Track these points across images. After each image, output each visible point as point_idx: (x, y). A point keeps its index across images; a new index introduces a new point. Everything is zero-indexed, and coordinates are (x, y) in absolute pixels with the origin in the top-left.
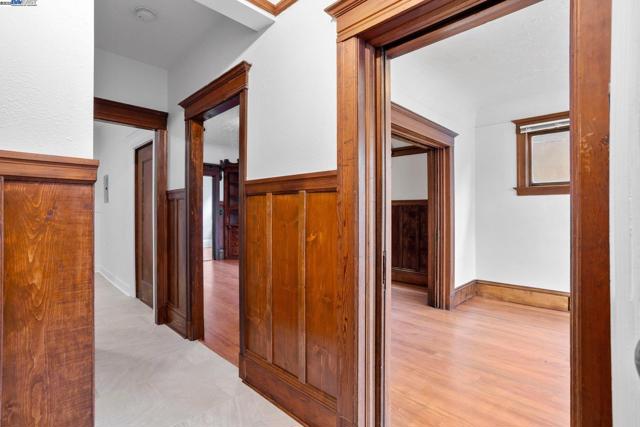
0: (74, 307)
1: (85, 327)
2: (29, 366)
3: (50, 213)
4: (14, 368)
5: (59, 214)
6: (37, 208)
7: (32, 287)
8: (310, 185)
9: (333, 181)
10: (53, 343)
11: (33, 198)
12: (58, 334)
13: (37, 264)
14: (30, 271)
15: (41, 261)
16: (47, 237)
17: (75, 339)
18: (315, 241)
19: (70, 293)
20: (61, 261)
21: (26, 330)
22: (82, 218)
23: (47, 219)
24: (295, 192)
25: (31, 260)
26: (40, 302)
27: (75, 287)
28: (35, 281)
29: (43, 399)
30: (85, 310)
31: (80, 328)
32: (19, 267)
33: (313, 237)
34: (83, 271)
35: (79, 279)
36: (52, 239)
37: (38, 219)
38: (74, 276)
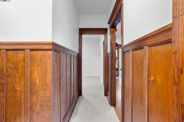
0: (46, 92)
1: (49, 100)
2: (36, 108)
3: (40, 60)
4: (33, 107)
5: (43, 61)
6: (38, 59)
7: (36, 83)
8: (150, 42)
9: (168, 34)
10: (41, 102)
11: (37, 55)
12: (43, 100)
13: (37, 76)
14: (36, 78)
15: (38, 76)
16: (40, 68)
17: (47, 103)
18: (155, 81)
19: (45, 87)
20: (43, 76)
21: (35, 97)
22: (49, 62)
23: (40, 63)
24: (142, 48)
25: (36, 75)
26: (38, 89)
27: (47, 86)
28: (37, 82)
29: (39, 120)
30: (49, 94)
31: (48, 100)
32: (34, 77)
33: (152, 78)
34: (49, 81)
35: (48, 83)
36: (41, 69)
37: (38, 62)
38: (46, 82)
